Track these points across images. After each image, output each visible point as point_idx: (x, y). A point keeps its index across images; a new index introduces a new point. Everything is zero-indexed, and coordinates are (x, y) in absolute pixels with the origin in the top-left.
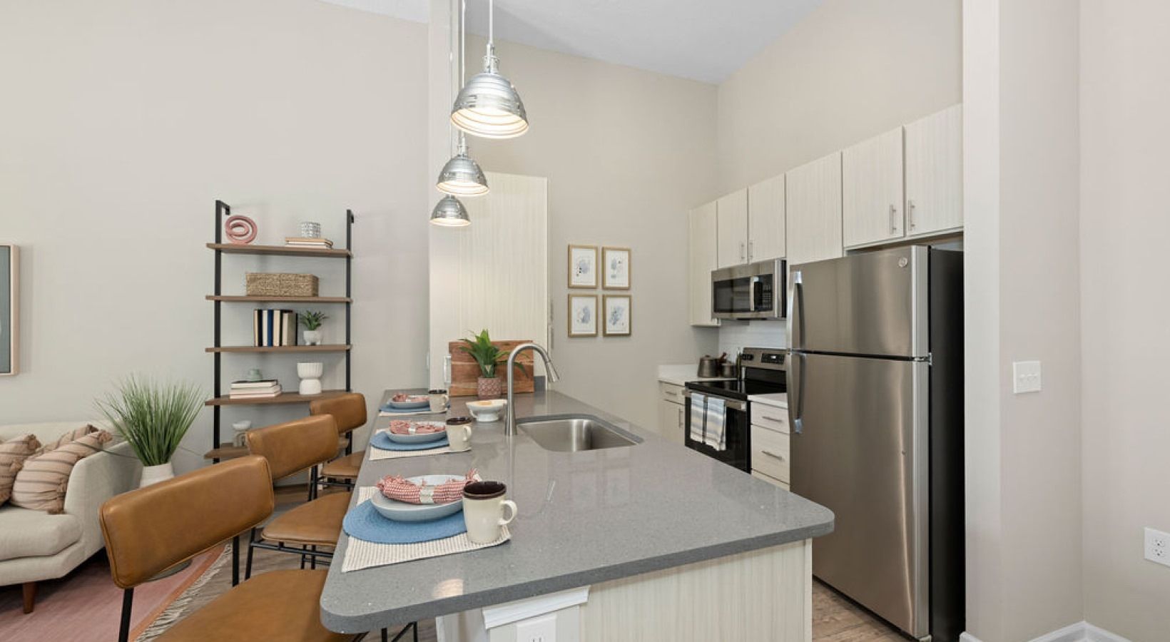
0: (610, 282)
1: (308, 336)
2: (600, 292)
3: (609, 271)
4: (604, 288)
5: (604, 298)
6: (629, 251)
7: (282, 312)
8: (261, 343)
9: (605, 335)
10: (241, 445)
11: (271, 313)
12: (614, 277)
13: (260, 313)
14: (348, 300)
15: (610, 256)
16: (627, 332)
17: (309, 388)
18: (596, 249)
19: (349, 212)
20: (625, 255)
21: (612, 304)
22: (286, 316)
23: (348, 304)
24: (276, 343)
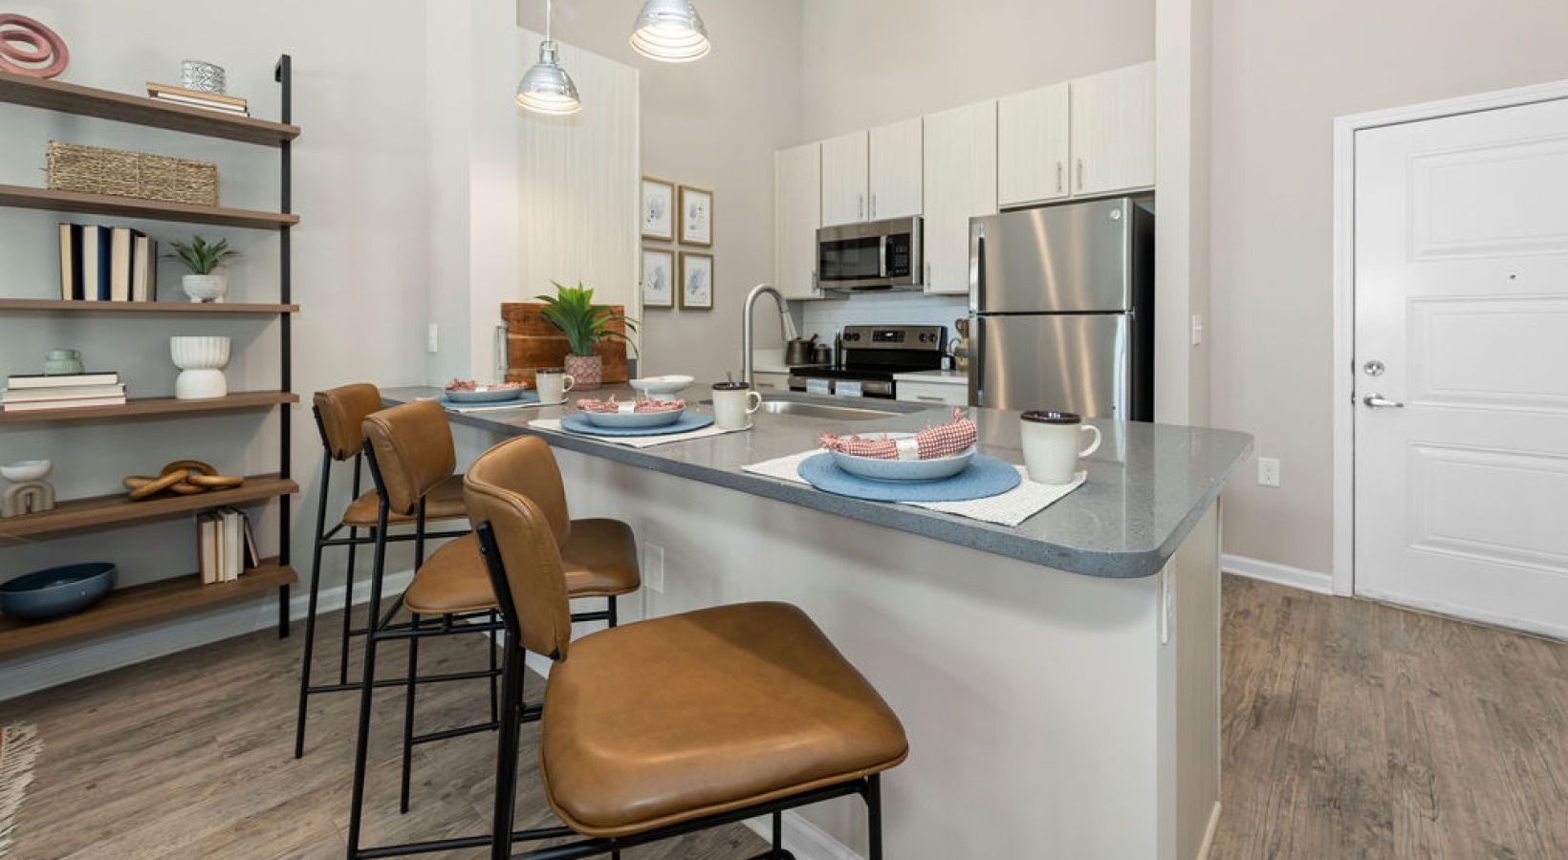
0: (688, 236)
1: (197, 286)
2: (675, 247)
3: (688, 220)
4: (681, 242)
5: (681, 256)
6: (710, 193)
7: (135, 234)
8: (79, 292)
9: (683, 308)
10: (22, 511)
11: (106, 237)
12: (693, 228)
13: (77, 233)
14: (285, 218)
15: (690, 198)
16: (708, 304)
17: (201, 385)
18: (672, 185)
19: (286, 59)
20: (706, 199)
21: (692, 265)
22: (142, 244)
23: (285, 229)
24: (119, 293)
